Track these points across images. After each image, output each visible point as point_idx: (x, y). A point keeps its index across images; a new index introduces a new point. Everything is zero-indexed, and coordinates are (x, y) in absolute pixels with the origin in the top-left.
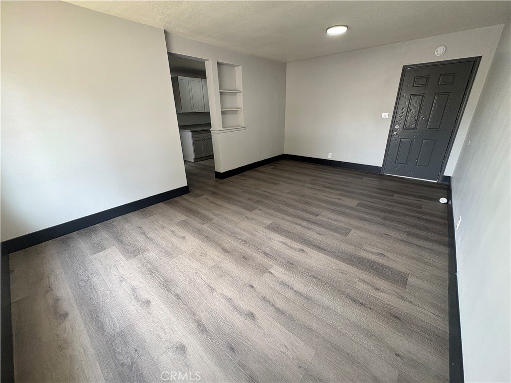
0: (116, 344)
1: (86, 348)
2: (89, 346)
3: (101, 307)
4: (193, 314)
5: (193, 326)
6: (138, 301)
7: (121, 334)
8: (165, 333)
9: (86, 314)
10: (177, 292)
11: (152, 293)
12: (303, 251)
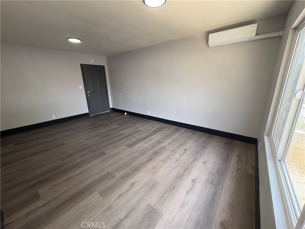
0: (216, 183)
1: (225, 194)
2: (223, 193)
3: (206, 203)
4: (191, 163)
5: (196, 162)
6: (194, 186)
7: (211, 183)
8: (202, 168)
9: (214, 210)
10: (183, 171)
11: (187, 181)
12: (150, 139)
